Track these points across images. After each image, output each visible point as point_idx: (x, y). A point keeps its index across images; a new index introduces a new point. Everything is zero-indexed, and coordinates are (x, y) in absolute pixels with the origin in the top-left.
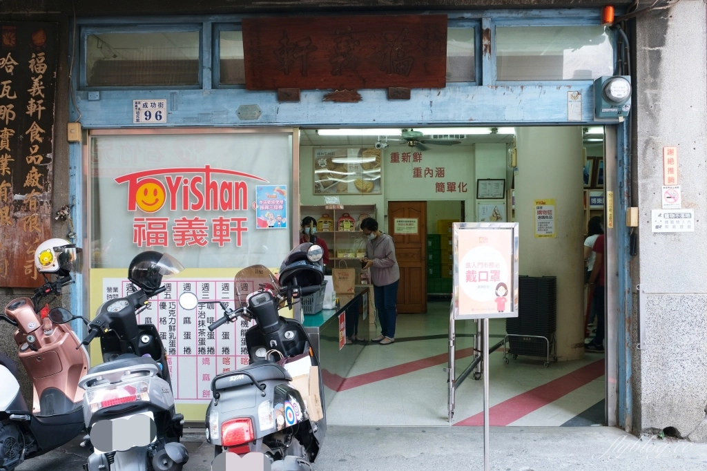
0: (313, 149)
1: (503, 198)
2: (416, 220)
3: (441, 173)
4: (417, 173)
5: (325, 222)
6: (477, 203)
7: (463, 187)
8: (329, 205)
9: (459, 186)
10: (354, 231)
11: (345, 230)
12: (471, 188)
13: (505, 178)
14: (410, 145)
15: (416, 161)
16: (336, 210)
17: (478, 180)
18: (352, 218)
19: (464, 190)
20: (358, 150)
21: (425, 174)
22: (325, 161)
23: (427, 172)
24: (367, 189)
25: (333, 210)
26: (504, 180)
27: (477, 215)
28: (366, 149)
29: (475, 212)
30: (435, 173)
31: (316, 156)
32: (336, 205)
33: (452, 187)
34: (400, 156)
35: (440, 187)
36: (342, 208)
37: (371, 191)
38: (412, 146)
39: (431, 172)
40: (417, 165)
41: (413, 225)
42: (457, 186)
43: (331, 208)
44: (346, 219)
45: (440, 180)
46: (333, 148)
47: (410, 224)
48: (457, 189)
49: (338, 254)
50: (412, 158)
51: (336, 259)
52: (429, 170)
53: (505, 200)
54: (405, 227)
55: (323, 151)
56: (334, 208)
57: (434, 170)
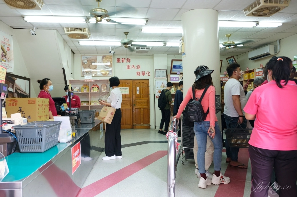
0: (81, 56)
1: (166, 78)
2: (128, 88)
3: (139, 67)
4: (128, 67)
5: (85, 88)
6: (155, 80)
7: (148, 73)
8: (86, 80)
9: (147, 73)
10: (99, 92)
11: (94, 92)
12: (152, 74)
13: (166, 69)
14: (125, 47)
15: (128, 62)
16: (90, 82)
17: (155, 70)
18: (98, 86)
19: (149, 75)
20: (102, 56)
21: (132, 68)
22: (86, 61)
23: (133, 67)
24: (106, 74)
25: (88, 82)
26: (167, 70)
27: (155, 85)
28: (105, 56)
29: (154, 84)
30: (136, 67)
31: (82, 59)
32: (90, 80)
33: (143, 74)
34: (121, 60)
35: (138, 73)
36: (93, 81)
37: (107, 75)
38: (126, 47)
39: (134, 67)
40: (128, 64)
41: (127, 90)
42: (146, 73)
43: (87, 81)
44: (95, 86)
45: (138, 70)
46: (90, 55)
47: (125, 90)
48: (146, 74)
49: (91, 103)
50: (126, 61)
51: (90, 105)
52: (133, 66)
53: (167, 79)
54: (124, 91)
55: (86, 57)
56: (89, 81)
57: (136, 66)
